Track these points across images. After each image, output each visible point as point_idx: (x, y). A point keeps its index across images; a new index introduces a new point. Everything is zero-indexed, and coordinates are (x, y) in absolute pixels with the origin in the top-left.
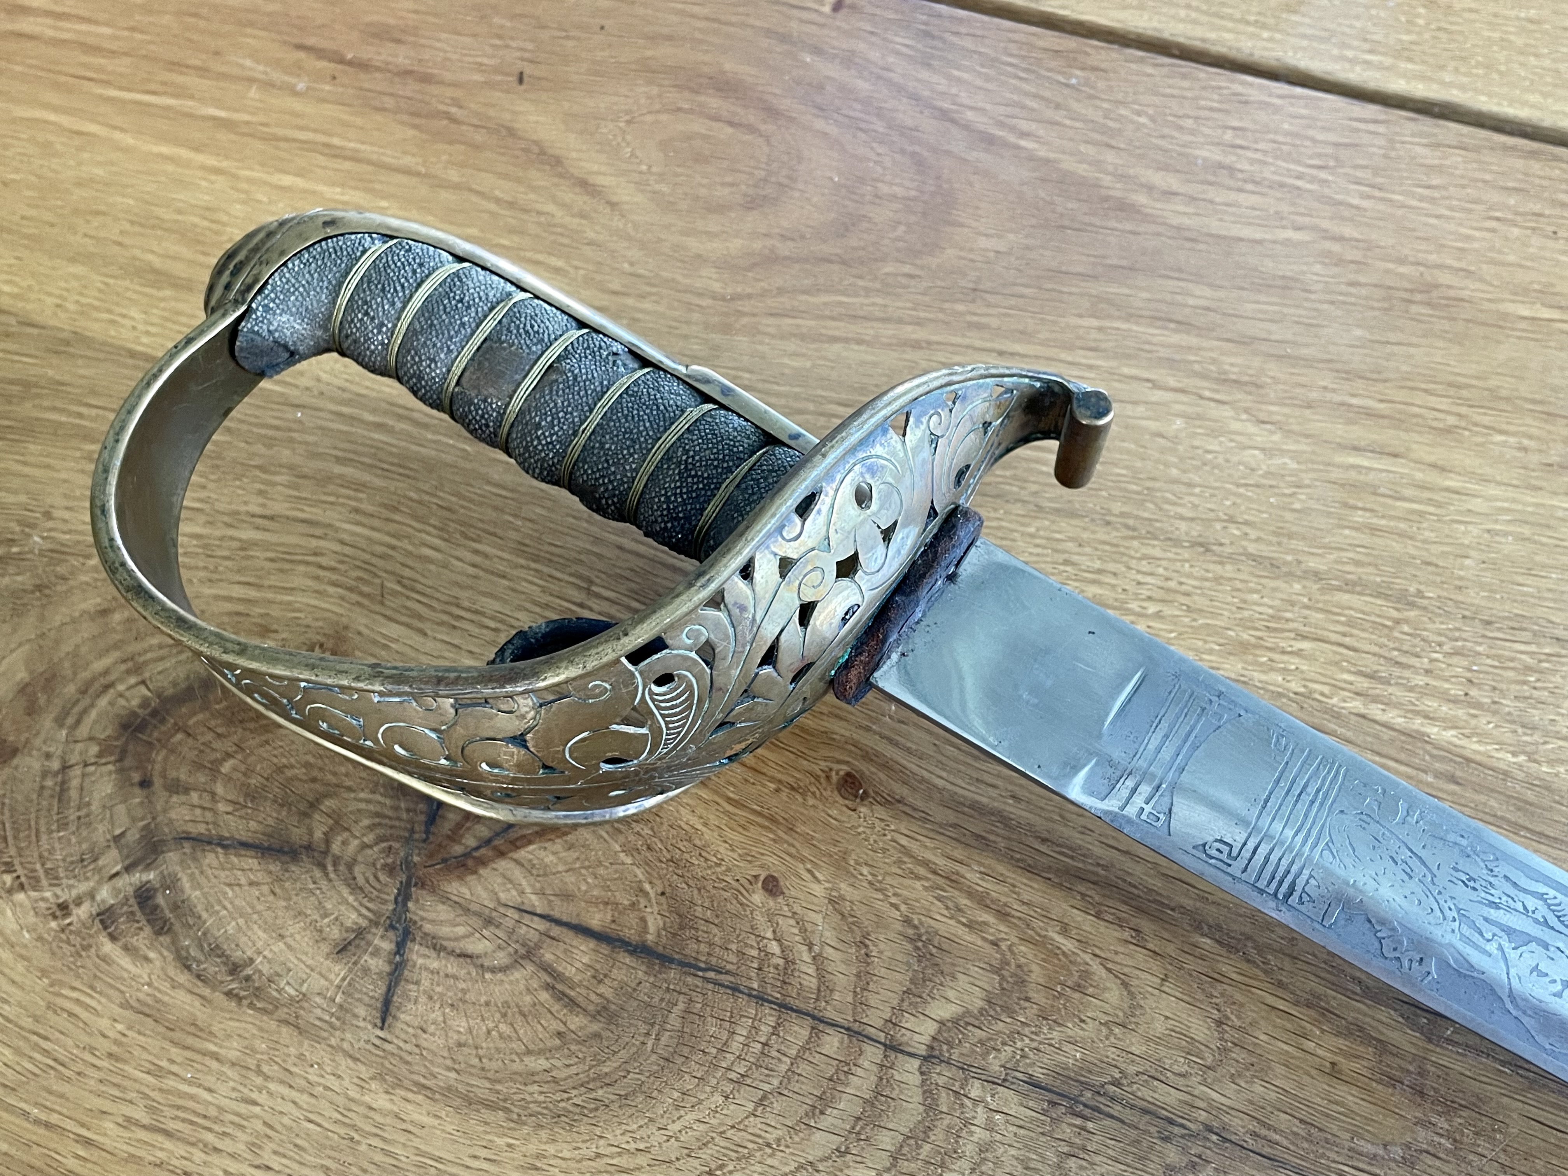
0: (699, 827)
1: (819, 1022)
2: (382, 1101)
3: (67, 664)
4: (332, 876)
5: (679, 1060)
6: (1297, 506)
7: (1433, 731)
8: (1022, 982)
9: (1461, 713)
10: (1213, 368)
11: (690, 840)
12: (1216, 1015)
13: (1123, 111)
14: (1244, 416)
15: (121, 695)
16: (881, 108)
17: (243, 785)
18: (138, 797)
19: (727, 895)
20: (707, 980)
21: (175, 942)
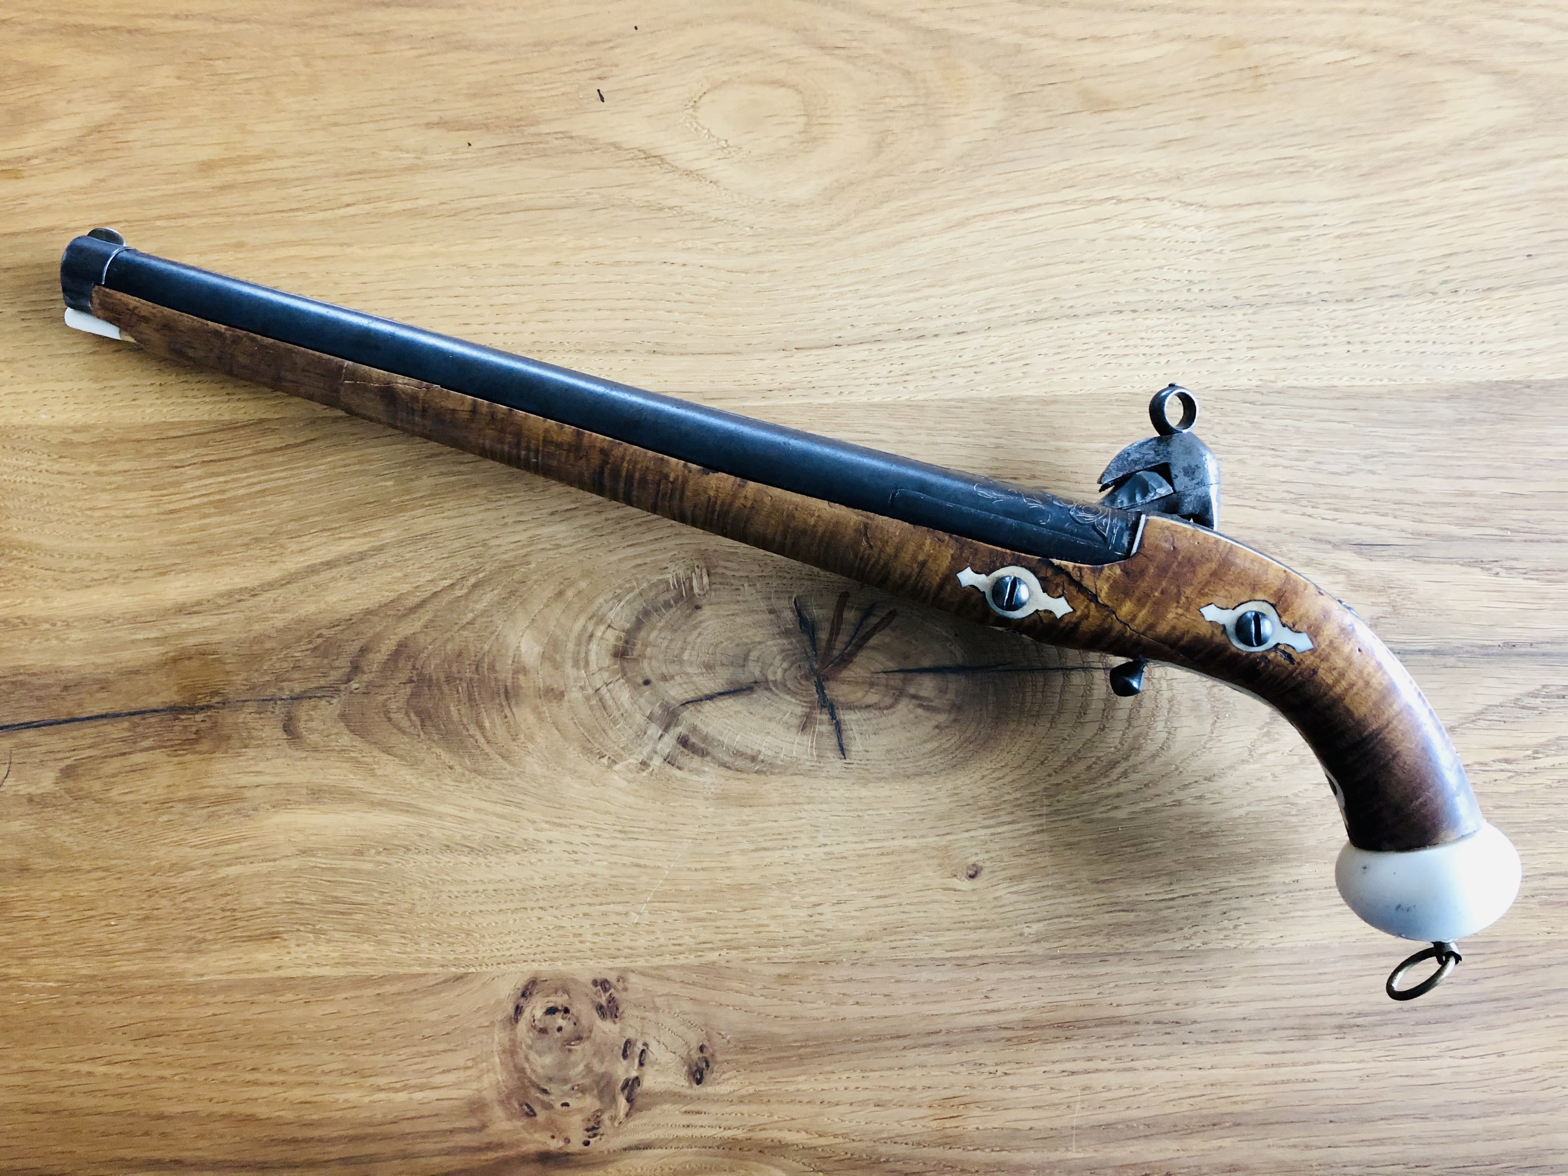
1: (1066, 670)
2: (864, 792)
3: (558, 632)
4: (777, 692)
9: (1348, 365)
10: (1149, 174)
14: (1178, 205)
15: (602, 639)
17: (700, 662)
18: (647, 691)
20: (1001, 671)
21: (714, 758)
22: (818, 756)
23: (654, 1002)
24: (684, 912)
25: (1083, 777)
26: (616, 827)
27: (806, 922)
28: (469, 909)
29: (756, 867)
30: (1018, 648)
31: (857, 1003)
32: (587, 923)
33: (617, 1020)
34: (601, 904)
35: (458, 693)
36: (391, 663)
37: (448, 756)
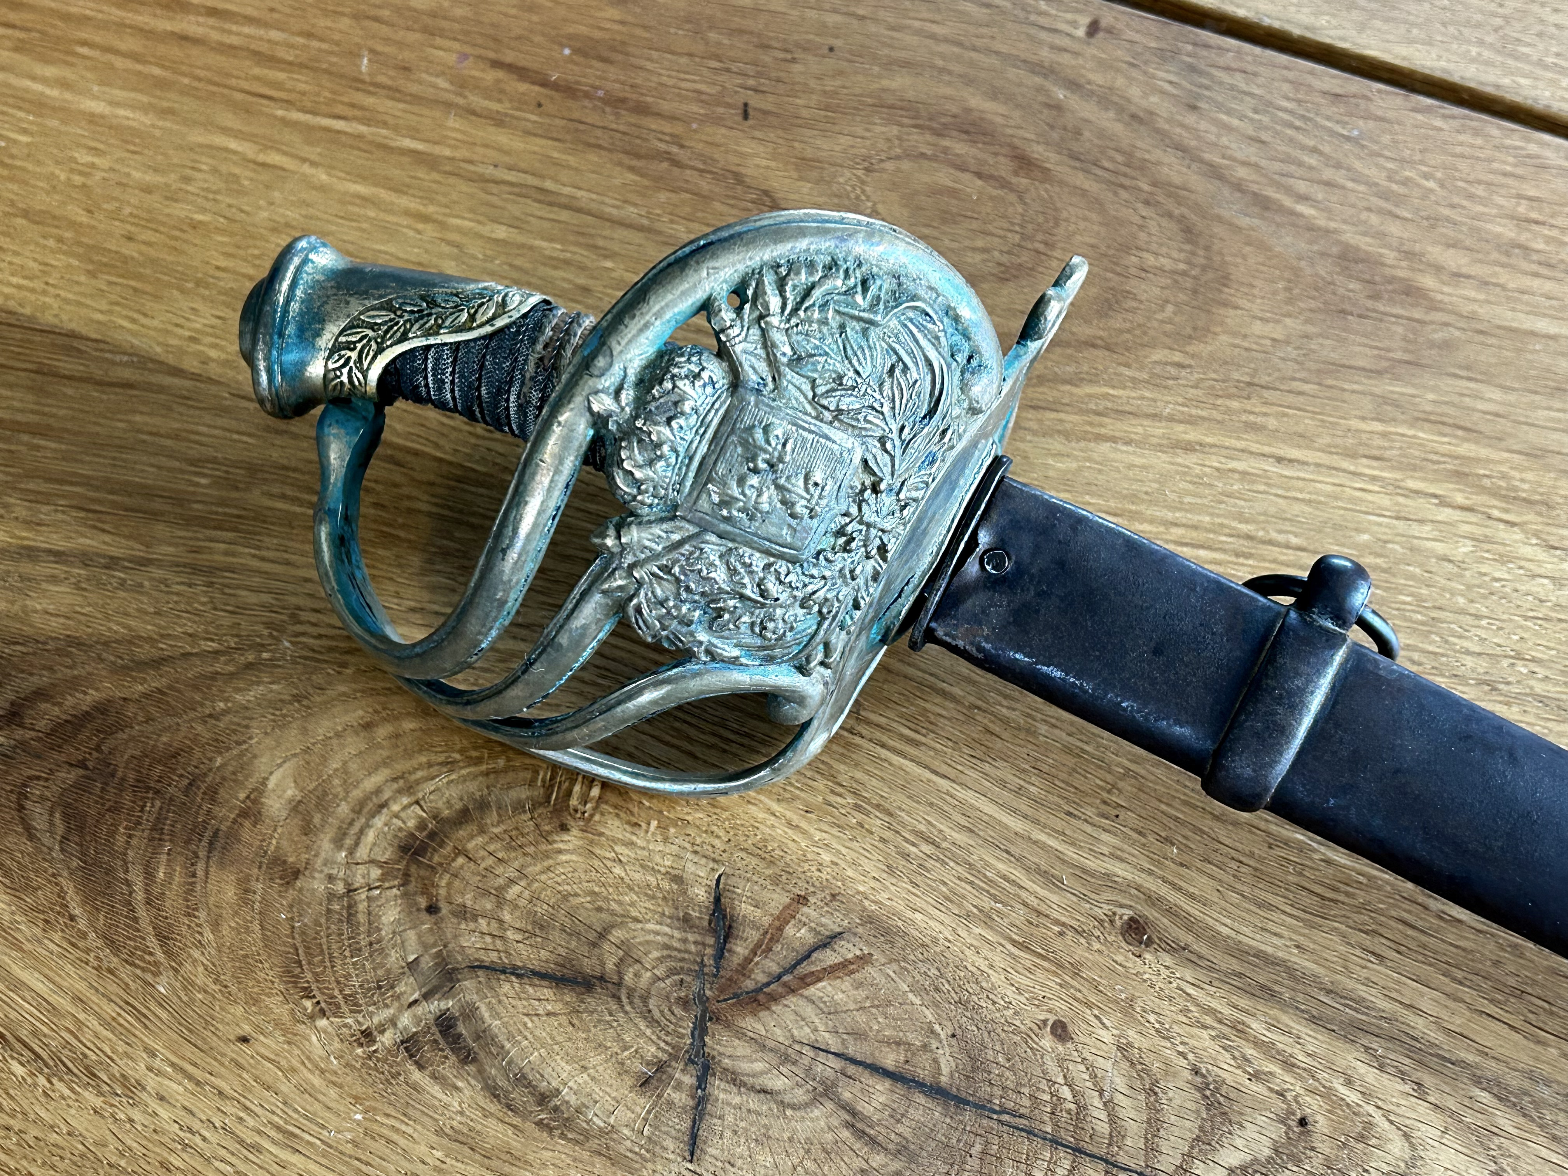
0: (986, 969)
1: (1112, 1166)
3: (336, 782)
4: (628, 1008)
8: (1306, 1132)
10: (1502, 484)
11: (977, 982)
12: (1492, 1166)
13: (1410, 173)
14: (1534, 541)
15: (397, 816)
16: (1143, 161)
17: (529, 913)
18: (426, 923)
19: (1017, 1039)
20: (1002, 1123)
21: (481, 1071)
22: (649, 1138)
26: (276, 1119)
30: (1047, 1097)
35: (142, 811)
36: (69, 728)
37: (77, 898)
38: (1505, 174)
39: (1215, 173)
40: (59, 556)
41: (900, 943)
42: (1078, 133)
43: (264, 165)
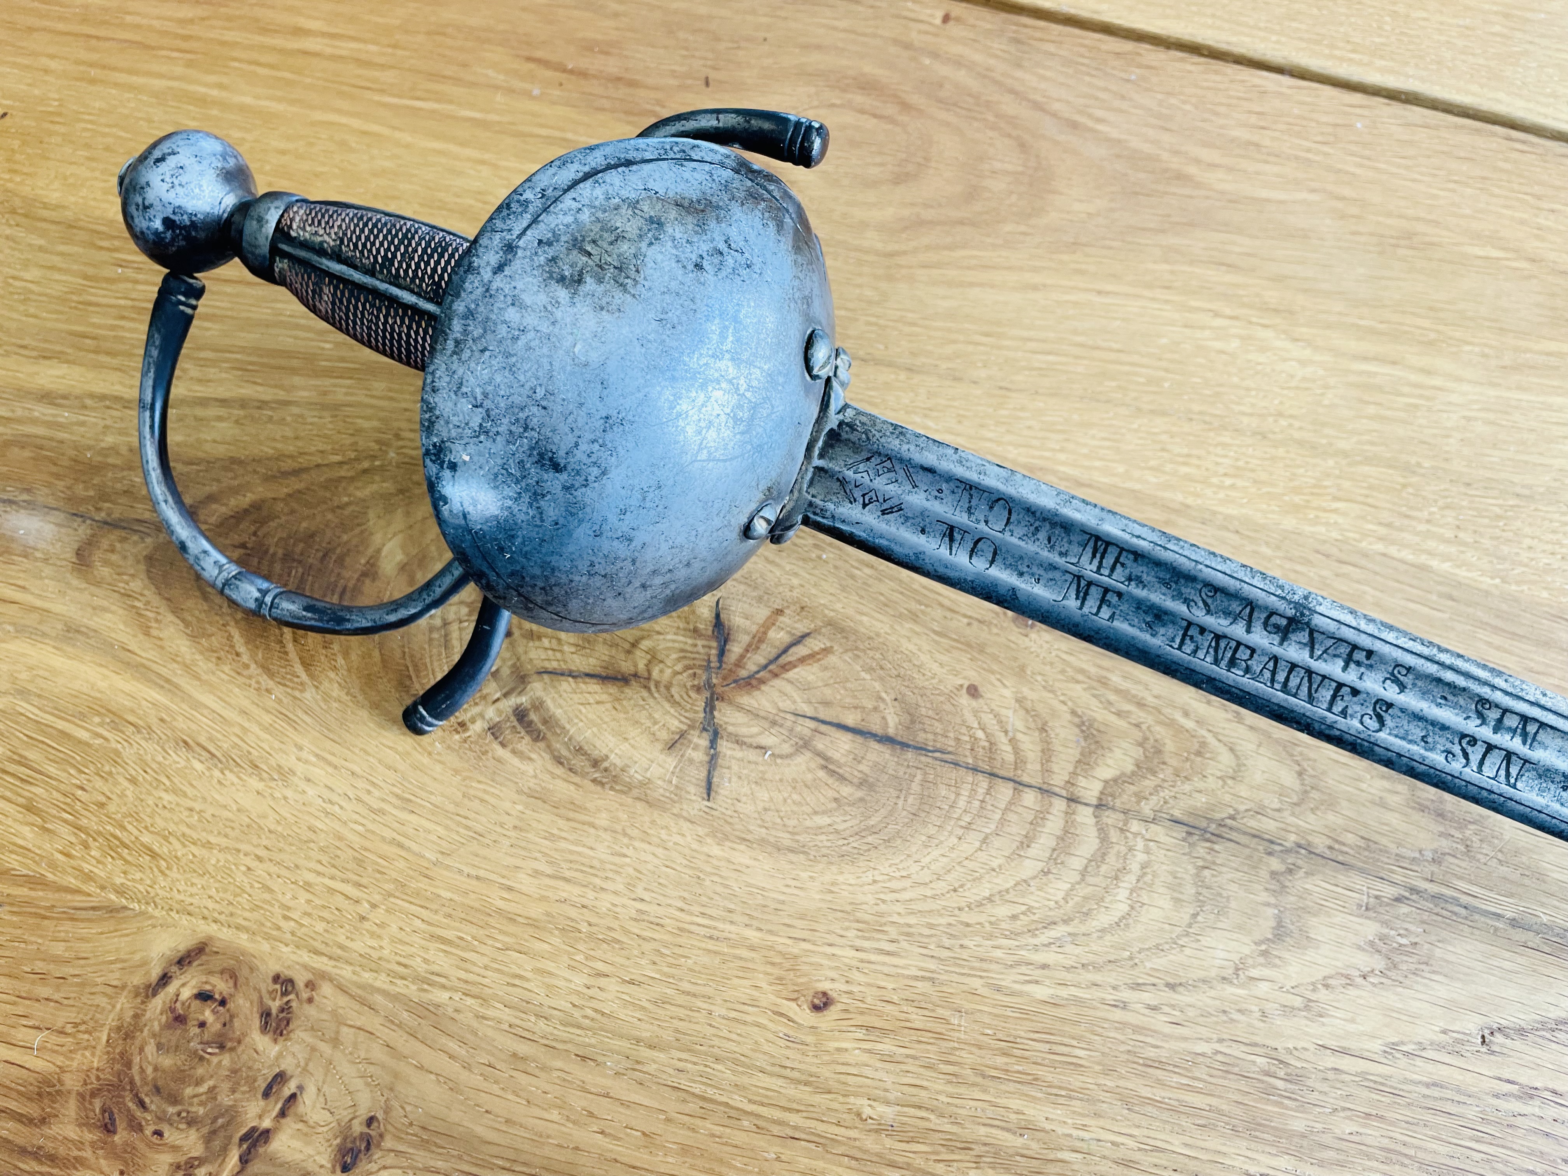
0: (917, 652)
1: (1019, 784)
2: (716, 851)
4: (656, 695)
5: (923, 815)
6: (1326, 402)
7: (1434, 563)
8: (1159, 752)
9: (1453, 549)
10: (1257, 300)
11: (911, 662)
12: (1297, 768)
13: (1173, 101)
14: (1283, 336)
16: (988, 101)
19: (942, 699)
20: (936, 759)
21: (549, 747)
22: (677, 787)
23: (338, 1032)
24: (429, 924)
25: (1003, 925)
26: (395, 790)
27: (578, 993)
28: (172, 827)
29: (543, 899)
30: (967, 738)
31: (602, 1133)
32: (303, 896)
33: (281, 1039)
34: (332, 878)
35: (289, 575)
36: (233, 521)
37: (242, 641)
38: (1239, 98)
39: (1037, 106)
40: (223, 402)
41: (853, 638)
42: (941, 86)
43: (365, 133)
